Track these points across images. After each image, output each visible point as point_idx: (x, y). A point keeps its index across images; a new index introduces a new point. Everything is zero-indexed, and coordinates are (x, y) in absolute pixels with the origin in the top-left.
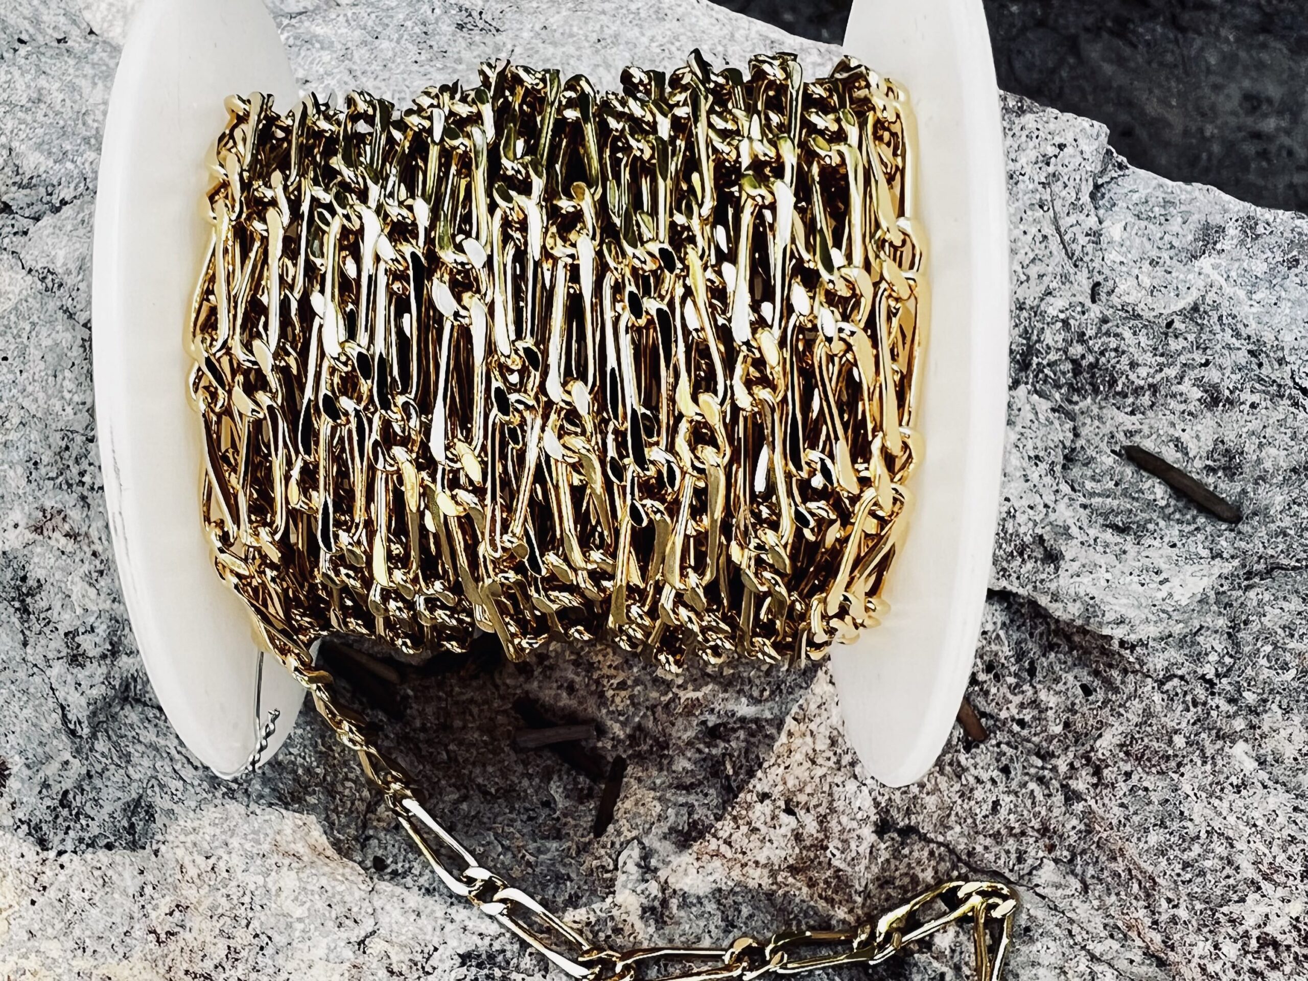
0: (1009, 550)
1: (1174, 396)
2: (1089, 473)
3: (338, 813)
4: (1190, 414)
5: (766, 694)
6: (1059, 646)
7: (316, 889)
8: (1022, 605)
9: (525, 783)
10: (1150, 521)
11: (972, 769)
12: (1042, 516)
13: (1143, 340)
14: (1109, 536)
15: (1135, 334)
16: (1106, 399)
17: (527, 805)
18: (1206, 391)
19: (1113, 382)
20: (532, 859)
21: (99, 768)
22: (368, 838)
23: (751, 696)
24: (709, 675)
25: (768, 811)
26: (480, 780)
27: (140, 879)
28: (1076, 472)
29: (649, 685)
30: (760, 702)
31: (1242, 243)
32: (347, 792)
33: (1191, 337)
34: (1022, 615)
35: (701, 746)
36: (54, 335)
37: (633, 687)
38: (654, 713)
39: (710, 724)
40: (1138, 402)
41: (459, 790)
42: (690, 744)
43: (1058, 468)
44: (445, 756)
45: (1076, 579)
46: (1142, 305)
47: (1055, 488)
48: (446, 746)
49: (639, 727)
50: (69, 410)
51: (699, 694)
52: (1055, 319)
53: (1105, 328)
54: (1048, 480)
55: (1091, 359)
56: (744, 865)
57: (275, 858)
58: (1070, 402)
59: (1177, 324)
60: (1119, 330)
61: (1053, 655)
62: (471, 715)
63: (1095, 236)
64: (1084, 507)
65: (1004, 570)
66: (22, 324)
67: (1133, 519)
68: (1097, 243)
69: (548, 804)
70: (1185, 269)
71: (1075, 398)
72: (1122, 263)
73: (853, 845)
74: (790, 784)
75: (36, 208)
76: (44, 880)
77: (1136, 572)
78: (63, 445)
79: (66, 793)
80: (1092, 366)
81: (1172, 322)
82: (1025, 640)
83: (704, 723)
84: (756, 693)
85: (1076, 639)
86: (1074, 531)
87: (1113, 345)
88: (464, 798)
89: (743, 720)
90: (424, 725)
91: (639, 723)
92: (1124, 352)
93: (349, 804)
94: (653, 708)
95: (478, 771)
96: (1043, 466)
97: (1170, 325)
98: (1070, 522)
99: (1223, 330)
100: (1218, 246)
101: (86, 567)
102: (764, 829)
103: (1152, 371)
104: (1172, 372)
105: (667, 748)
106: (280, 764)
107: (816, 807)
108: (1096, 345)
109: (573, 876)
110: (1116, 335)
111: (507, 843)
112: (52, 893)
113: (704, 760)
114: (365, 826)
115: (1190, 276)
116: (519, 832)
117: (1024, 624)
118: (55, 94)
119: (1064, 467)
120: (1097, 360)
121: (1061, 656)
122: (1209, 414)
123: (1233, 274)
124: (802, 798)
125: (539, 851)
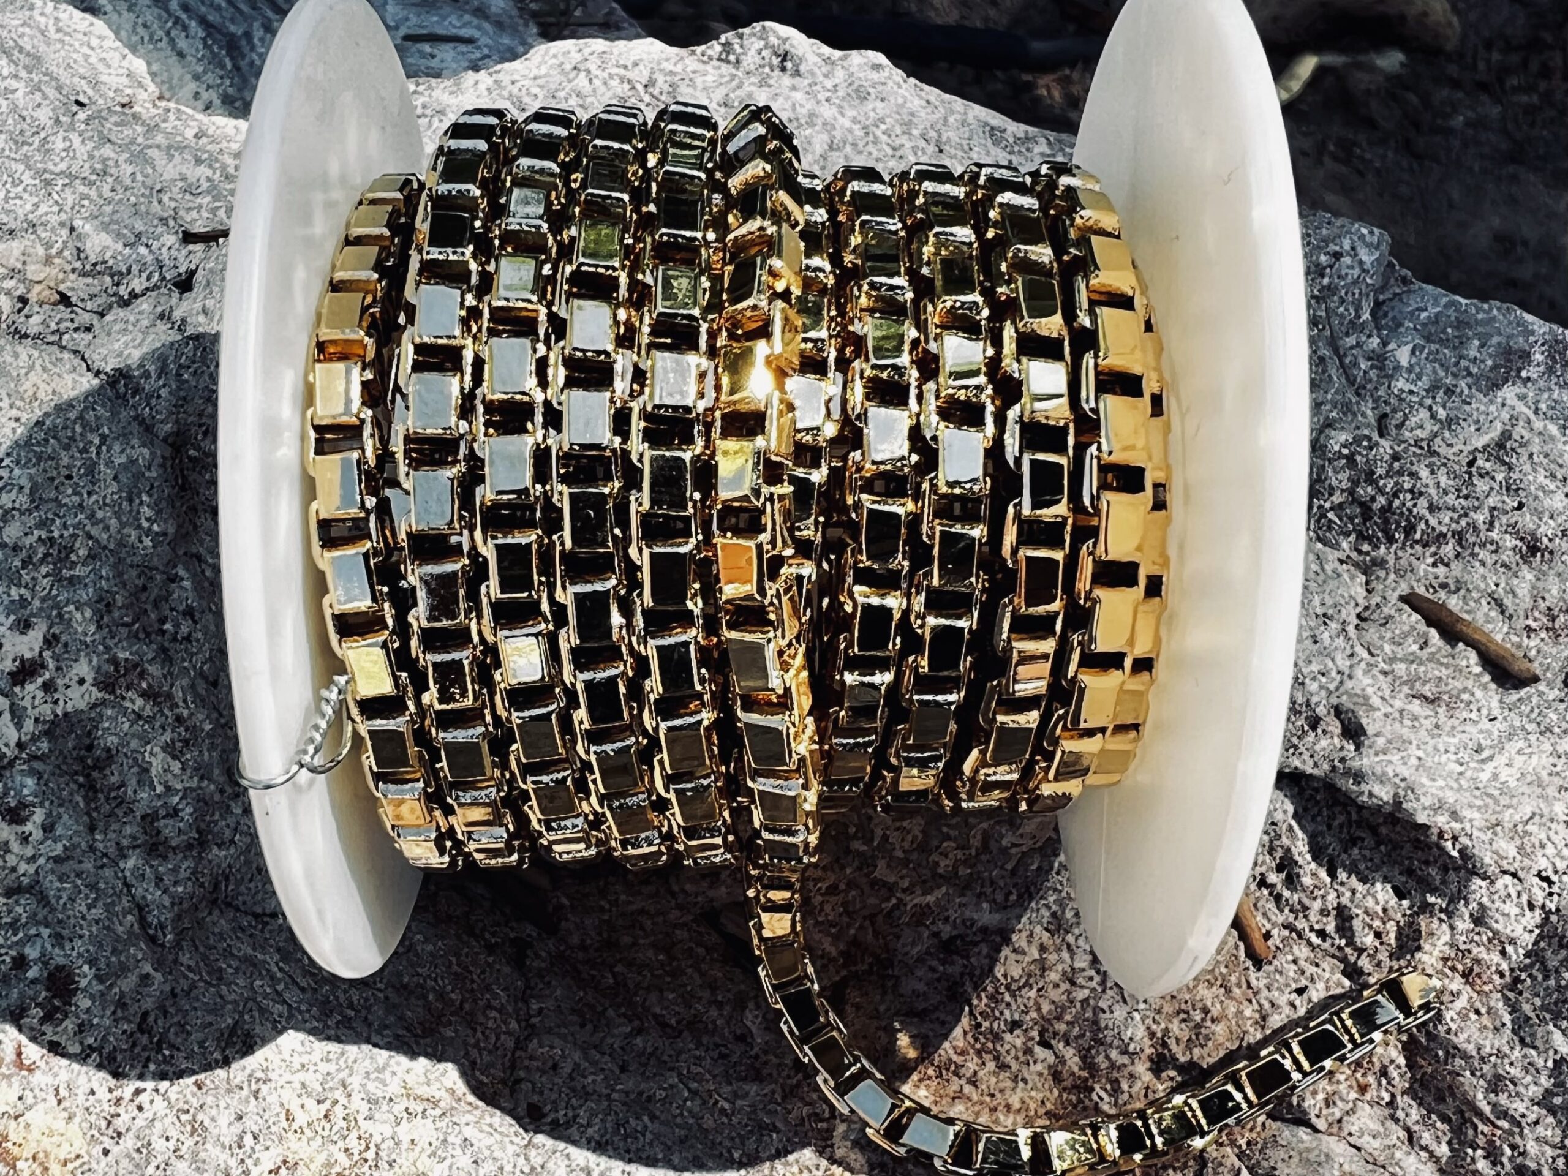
0: (1299, 723)
1: (1483, 545)
2: (1388, 635)
3: (480, 1050)
4: (1504, 565)
5: (1013, 897)
6: (1363, 840)
7: (458, 1141)
8: (1317, 790)
9: (714, 1013)
10: (1465, 690)
11: (1265, 993)
12: (1336, 684)
13: (1444, 480)
14: (1416, 707)
15: (1432, 472)
16: (1403, 548)
17: (717, 1039)
18: (1522, 539)
19: (1410, 530)
20: (727, 1106)
21: (185, 984)
22: (518, 1081)
23: (994, 900)
24: (941, 876)
25: (1018, 1042)
26: (658, 1010)
27: (237, 1128)
28: (1372, 633)
29: (867, 889)
30: (1005, 908)
31: (1551, 370)
32: (490, 1024)
33: (1500, 477)
34: (1318, 802)
35: (935, 963)
36: (128, 451)
37: (846, 892)
38: (873, 924)
39: (945, 936)
40: (1442, 552)
41: (630, 1021)
42: (920, 960)
43: (1351, 629)
44: (611, 981)
45: (1381, 757)
46: (1438, 440)
47: (1348, 652)
48: (611, 967)
49: (855, 942)
50: (147, 542)
51: (930, 899)
52: (1340, 455)
53: (1396, 465)
54: (1340, 641)
55: (1382, 500)
56: (993, 1110)
57: (405, 1103)
58: (1360, 552)
59: (1480, 462)
60: (1414, 468)
61: (1356, 851)
62: (642, 928)
63: (1379, 359)
64: (1385, 673)
65: (1296, 747)
66: (89, 437)
67: (1443, 688)
68: (1382, 368)
69: (743, 1038)
70: (1485, 400)
71: (1366, 547)
72: (1411, 392)
73: (1125, 1086)
74: (1046, 1008)
75: (100, 301)
76: (120, 1123)
77: (1452, 749)
78: (139, 583)
79: (146, 1014)
80: (1384, 510)
81: (1475, 459)
82: (1322, 833)
83: (936, 935)
84: (1000, 898)
85: (1384, 830)
86: (1375, 701)
87: (1407, 486)
88: (639, 1031)
89: (984, 930)
90: (583, 941)
91: (855, 936)
92: (1421, 494)
93: (493, 1039)
94: (872, 917)
95: (653, 997)
96: (1333, 625)
97: (1471, 464)
98: (1370, 691)
99: (1535, 471)
100: (1524, 374)
101: (167, 736)
102: (1014, 1066)
103: (1456, 516)
104: (1480, 517)
105: (892, 966)
106: (405, 987)
107: (1076, 1038)
108: (1389, 485)
109: (779, 1125)
110: (1412, 474)
111: (694, 1085)
112: (129, 1142)
113: (938, 980)
114: (513, 1067)
115: (1492, 408)
116: (709, 1072)
117: (1319, 814)
118: (124, 166)
119: (1357, 627)
120: (1390, 503)
121: (1367, 852)
122: (1525, 568)
123: (1543, 406)
124: (1061, 1027)
125: (736, 1095)
